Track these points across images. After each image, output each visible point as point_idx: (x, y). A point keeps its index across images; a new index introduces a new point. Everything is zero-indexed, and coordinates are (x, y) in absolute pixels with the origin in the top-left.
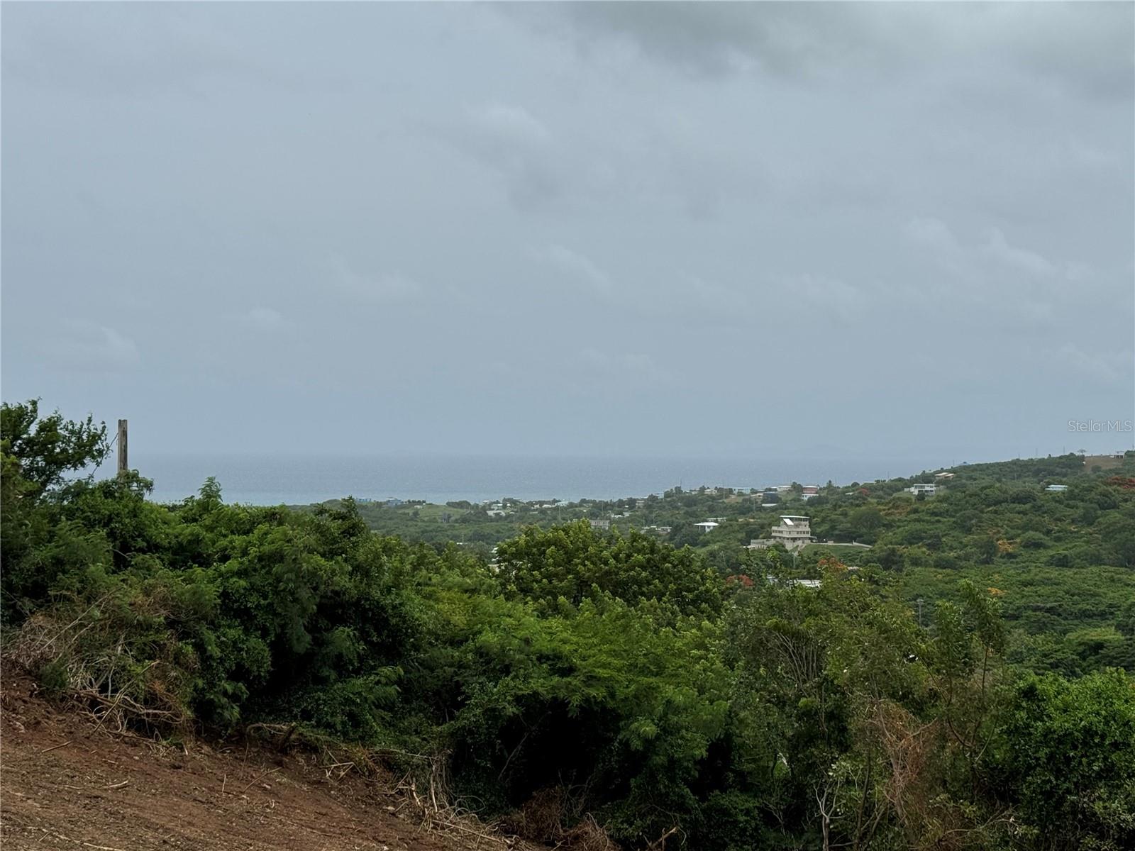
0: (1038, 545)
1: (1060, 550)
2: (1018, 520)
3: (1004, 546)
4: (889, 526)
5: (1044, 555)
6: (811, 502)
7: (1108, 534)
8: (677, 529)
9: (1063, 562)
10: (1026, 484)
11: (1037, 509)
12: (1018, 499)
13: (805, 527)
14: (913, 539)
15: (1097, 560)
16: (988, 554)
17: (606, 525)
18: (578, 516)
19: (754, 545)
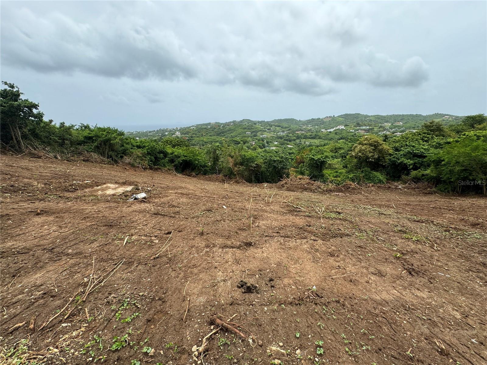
0: (208, 134)
1: (210, 134)
2: (205, 131)
3: (204, 134)
4: (190, 132)
5: (209, 135)
6: (179, 130)
7: (215, 132)
8: (162, 134)
9: (211, 136)
10: (205, 127)
11: (207, 129)
12: (205, 128)
13: (180, 133)
14: (193, 134)
15: (214, 135)
16: (202, 135)
17: (152, 134)
18: (148, 133)
19: (173, 136)
